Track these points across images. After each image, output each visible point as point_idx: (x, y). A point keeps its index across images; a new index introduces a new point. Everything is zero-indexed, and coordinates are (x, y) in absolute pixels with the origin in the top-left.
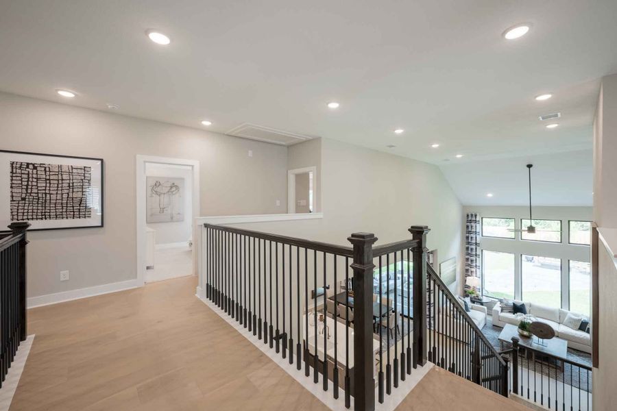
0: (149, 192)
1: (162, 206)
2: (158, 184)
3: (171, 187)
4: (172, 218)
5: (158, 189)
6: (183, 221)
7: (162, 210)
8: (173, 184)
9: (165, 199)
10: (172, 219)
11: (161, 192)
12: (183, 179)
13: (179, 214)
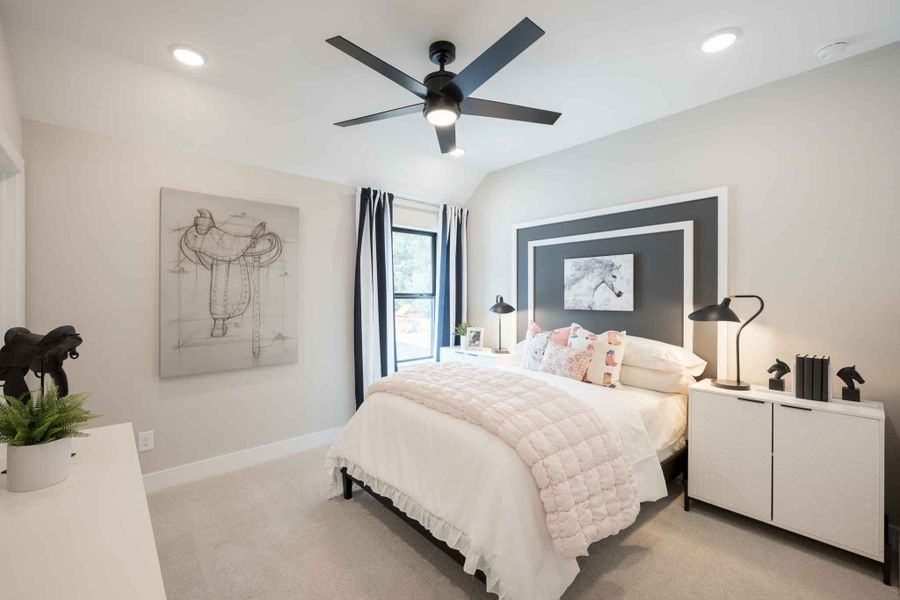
0: (171, 251)
1: (219, 310)
2: (203, 223)
3: (255, 239)
4: (256, 354)
5: (208, 244)
6: (293, 362)
7: (220, 326)
8: (263, 225)
9: (232, 283)
10: (256, 358)
11: (220, 253)
12: (292, 211)
13: (280, 337)
